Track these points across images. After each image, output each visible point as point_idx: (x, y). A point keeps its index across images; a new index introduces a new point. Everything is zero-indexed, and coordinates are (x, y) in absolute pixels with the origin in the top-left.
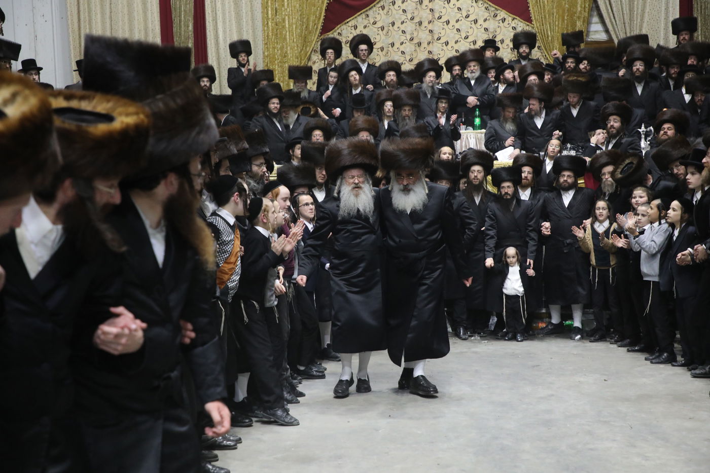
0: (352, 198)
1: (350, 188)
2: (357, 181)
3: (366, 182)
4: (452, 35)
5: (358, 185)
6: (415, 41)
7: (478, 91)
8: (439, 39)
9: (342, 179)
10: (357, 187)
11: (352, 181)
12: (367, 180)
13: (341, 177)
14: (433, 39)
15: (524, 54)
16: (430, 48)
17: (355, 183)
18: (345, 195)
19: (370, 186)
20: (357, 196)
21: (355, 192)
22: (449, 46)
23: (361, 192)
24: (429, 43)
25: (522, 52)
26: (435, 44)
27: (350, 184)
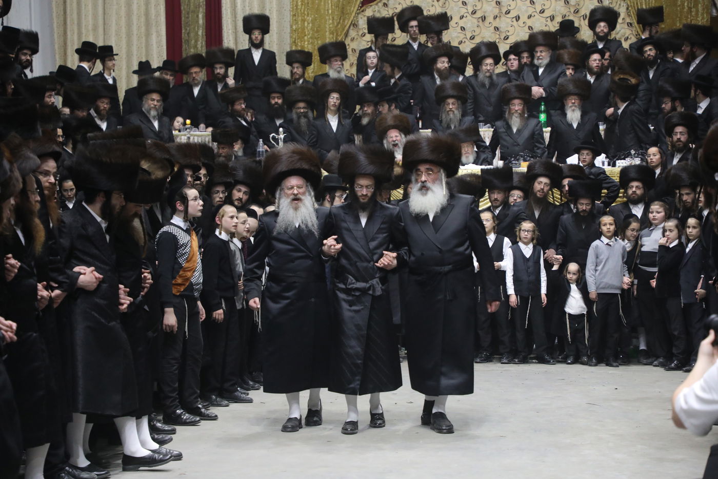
0: (291, 211)
1: (289, 200)
2: (296, 192)
3: (307, 194)
4: (524, 8)
5: (298, 196)
6: (479, 14)
7: (546, 82)
8: (508, 12)
9: (281, 191)
10: (296, 199)
11: (290, 192)
12: (309, 191)
13: (279, 188)
14: (500, 12)
15: (601, 34)
16: (496, 23)
17: (294, 194)
18: (284, 209)
19: (312, 198)
20: (296, 209)
21: (294, 205)
22: (521, 22)
23: (301, 205)
24: (495, 17)
25: (599, 32)
26: (503, 18)
27: (288, 196)
